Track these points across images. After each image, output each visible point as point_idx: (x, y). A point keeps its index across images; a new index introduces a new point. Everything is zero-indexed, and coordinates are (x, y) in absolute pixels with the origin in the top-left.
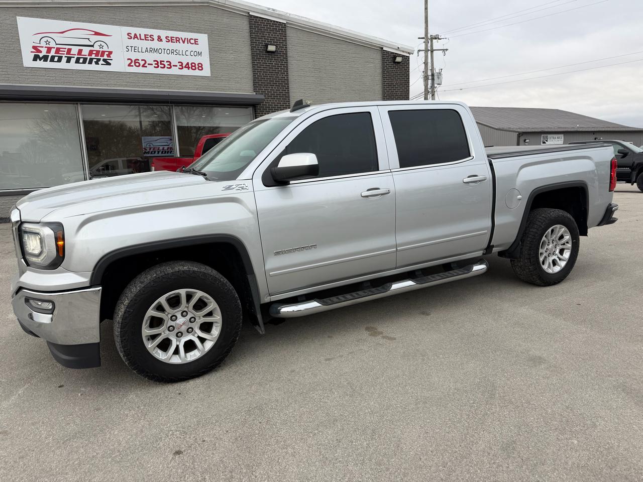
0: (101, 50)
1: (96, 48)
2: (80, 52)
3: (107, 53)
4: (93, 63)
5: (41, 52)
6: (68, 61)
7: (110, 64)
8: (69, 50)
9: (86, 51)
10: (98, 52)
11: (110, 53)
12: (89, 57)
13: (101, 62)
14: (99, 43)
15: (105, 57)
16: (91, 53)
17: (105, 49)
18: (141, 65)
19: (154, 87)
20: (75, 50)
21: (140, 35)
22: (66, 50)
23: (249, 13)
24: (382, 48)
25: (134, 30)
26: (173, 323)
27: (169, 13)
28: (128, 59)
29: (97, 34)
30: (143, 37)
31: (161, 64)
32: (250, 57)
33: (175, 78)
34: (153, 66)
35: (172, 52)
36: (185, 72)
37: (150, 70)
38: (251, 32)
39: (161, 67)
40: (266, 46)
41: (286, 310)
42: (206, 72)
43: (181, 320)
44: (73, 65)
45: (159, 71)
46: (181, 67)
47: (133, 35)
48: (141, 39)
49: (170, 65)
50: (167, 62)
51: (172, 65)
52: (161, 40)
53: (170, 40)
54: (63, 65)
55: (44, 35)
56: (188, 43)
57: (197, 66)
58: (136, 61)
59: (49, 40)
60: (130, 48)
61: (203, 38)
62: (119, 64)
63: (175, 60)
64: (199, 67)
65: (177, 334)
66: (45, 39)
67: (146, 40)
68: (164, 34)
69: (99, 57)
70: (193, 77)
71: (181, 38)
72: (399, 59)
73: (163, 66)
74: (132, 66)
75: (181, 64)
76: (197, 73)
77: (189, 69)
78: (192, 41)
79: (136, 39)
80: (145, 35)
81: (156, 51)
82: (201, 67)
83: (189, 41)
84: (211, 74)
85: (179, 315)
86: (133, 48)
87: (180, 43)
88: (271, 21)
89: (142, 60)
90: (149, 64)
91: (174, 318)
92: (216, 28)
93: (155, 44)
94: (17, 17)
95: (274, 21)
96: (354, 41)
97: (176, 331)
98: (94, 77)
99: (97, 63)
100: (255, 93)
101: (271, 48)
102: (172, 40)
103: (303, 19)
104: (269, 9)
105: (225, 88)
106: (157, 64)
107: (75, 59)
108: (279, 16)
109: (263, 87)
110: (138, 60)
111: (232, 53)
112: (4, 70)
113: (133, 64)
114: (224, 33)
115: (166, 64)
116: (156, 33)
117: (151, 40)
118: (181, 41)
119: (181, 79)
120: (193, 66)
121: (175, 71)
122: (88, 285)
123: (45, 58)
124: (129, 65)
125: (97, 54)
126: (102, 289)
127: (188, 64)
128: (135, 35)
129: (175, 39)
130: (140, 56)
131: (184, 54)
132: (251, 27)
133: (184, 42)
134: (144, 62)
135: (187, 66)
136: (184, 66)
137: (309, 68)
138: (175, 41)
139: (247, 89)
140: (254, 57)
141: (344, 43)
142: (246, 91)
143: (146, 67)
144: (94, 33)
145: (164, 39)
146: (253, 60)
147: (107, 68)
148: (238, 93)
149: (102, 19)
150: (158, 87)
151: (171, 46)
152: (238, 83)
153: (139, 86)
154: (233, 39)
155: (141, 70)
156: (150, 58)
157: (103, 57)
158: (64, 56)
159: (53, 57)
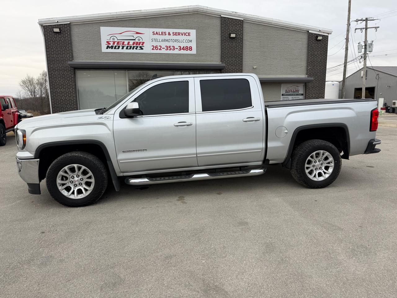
0: (139, 41)
1: (137, 41)
2: (129, 43)
3: (142, 43)
4: (135, 48)
5: (110, 44)
6: (123, 48)
7: (142, 49)
8: (124, 42)
9: (131, 42)
10: (137, 43)
11: (143, 43)
12: (133, 46)
13: (139, 48)
14: (138, 38)
15: (141, 45)
16: (134, 43)
17: (141, 41)
18: (159, 49)
19: (163, 61)
20: (126, 42)
21: (159, 32)
22: (122, 43)
23: (221, 15)
24: (308, 31)
25: (156, 30)
26: (72, 180)
27: (175, 19)
28: (152, 46)
29: (137, 33)
30: (160, 34)
31: (169, 48)
32: (220, 42)
33: (176, 56)
34: (165, 49)
35: (176, 41)
36: (182, 52)
37: (163, 51)
38: (221, 27)
39: (169, 50)
40: (230, 34)
41: (133, 181)
42: (194, 51)
43: (76, 179)
44: (125, 50)
45: (168, 52)
46: (180, 49)
47: (155, 33)
48: (159, 35)
49: (174, 48)
50: (173, 46)
51: (175, 48)
52: (170, 35)
53: (175, 34)
54: (120, 50)
55: (112, 35)
57: (189, 48)
58: (156, 47)
59: (115, 38)
60: (153, 40)
61: (193, 32)
62: (147, 49)
63: (176, 45)
64: (190, 48)
65: (74, 185)
66: (112, 38)
67: (162, 35)
68: (171, 31)
70: (186, 54)
71: (181, 33)
72: (320, 38)
73: (170, 49)
74: (154, 49)
75: (180, 47)
76: (189, 52)
77: (184, 50)
78: (187, 34)
79: (157, 35)
80: (162, 32)
81: (167, 41)
82: (191, 49)
83: (185, 34)
84: (197, 53)
85: (75, 176)
86: (155, 40)
87: (180, 35)
88: (234, 19)
89: (159, 46)
90: (163, 48)
91: (73, 177)
92: (201, 26)
93: (167, 37)
94: (101, 27)
95: (236, 19)
96: (289, 28)
97: (74, 183)
98: (135, 56)
99: (136, 49)
100: (221, 63)
101: (233, 35)
102: (176, 34)
103: (254, 17)
104: (233, 12)
105: (204, 60)
106: (167, 48)
107: (126, 47)
108: (239, 16)
109: (226, 59)
110: (157, 46)
111: (209, 40)
112: (93, 54)
113: (154, 48)
114: (205, 28)
115: (172, 48)
116: (167, 31)
117: (165, 35)
118: (181, 34)
119: (179, 56)
120: (187, 48)
121: (176, 52)
122: (33, 158)
123: (112, 47)
124: (153, 49)
125: (137, 44)
126: (40, 160)
127: (184, 47)
128: (157, 32)
130: (158, 44)
131: (182, 41)
132: (221, 24)
133: (182, 35)
134: (160, 47)
136: (181, 48)
137: (257, 46)
138: (177, 35)
139: (217, 60)
140: (223, 41)
141: (281, 29)
142: (215, 62)
143: (161, 50)
144: (136, 33)
145: (172, 34)
146: (222, 43)
147: (141, 51)
148: (211, 63)
149: (140, 25)
150: (167, 61)
151: (175, 37)
152: (212, 57)
153: (157, 61)
154: (211, 31)
155: (158, 51)
156: (163, 45)
157: (139, 45)
158: (121, 46)
159: (116, 46)
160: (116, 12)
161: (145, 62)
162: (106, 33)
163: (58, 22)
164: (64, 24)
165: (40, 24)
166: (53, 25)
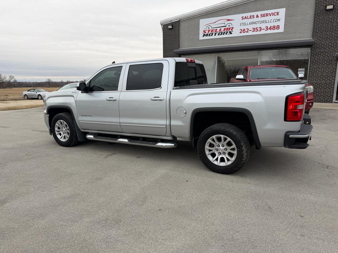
0: (229, 27)
1: (227, 27)
2: (221, 29)
3: (231, 28)
4: (225, 34)
5: (206, 32)
6: (215, 35)
8: (216, 30)
9: (223, 29)
10: (227, 28)
11: (233, 28)
12: (223, 32)
13: (228, 33)
14: (228, 25)
15: (230, 30)
16: (225, 29)
17: (231, 26)
18: (246, 32)
19: (250, 42)
21: (248, 16)
25: (244, 15)
27: (265, 1)
28: (240, 30)
29: (228, 20)
31: (256, 29)
32: (313, 16)
33: (262, 36)
34: (252, 31)
35: (263, 22)
36: (269, 31)
37: (250, 33)
38: (316, 0)
39: (256, 31)
40: (326, 7)
42: (281, 30)
45: (255, 33)
47: (244, 18)
48: (248, 18)
49: (261, 29)
50: (259, 28)
51: (262, 29)
52: (258, 17)
53: (263, 16)
54: (213, 37)
55: (208, 25)
56: (273, 15)
57: (276, 27)
58: (244, 30)
59: (210, 27)
60: (242, 24)
61: (282, 11)
62: (236, 33)
63: (263, 26)
66: (208, 27)
67: (250, 18)
68: (259, 13)
69: (228, 31)
70: (273, 34)
71: (269, 13)
73: (257, 30)
74: (242, 33)
75: (267, 28)
76: (276, 31)
77: (271, 30)
78: (276, 14)
79: (245, 19)
80: (250, 16)
81: (254, 23)
82: (279, 27)
83: (273, 14)
84: (284, 31)
86: (243, 24)
87: (268, 16)
89: (247, 29)
90: (250, 31)
92: (292, 3)
93: (255, 20)
98: (224, 41)
100: (312, 38)
101: (329, 7)
102: (264, 15)
105: (292, 37)
106: (254, 30)
107: (218, 33)
109: (319, 34)
110: (245, 29)
111: (300, 16)
112: (193, 42)
113: (242, 32)
114: (297, 5)
115: (259, 29)
116: (255, 14)
117: (253, 18)
118: (269, 15)
119: (266, 36)
120: (274, 28)
121: (263, 32)
124: (240, 33)
125: (227, 30)
127: (271, 27)
128: (246, 17)
129: (266, 15)
130: (245, 27)
131: (269, 22)
133: (270, 15)
134: (247, 30)
135: (270, 29)
136: (268, 28)
138: (265, 16)
139: (307, 36)
140: (317, 15)
142: (306, 38)
143: (248, 32)
144: (227, 20)
145: (259, 16)
146: (315, 17)
147: (230, 36)
148: (300, 39)
149: (231, 12)
150: (253, 41)
151: (263, 19)
152: (301, 33)
153: (243, 42)
154: (302, 7)
155: (246, 34)
156: (250, 27)
157: (229, 30)
158: (214, 33)
159: (210, 34)
160: (212, 6)
161: (233, 45)
162: (204, 24)
163: (171, 21)
164: (176, 22)
165: (161, 24)
166: (168, 24)
